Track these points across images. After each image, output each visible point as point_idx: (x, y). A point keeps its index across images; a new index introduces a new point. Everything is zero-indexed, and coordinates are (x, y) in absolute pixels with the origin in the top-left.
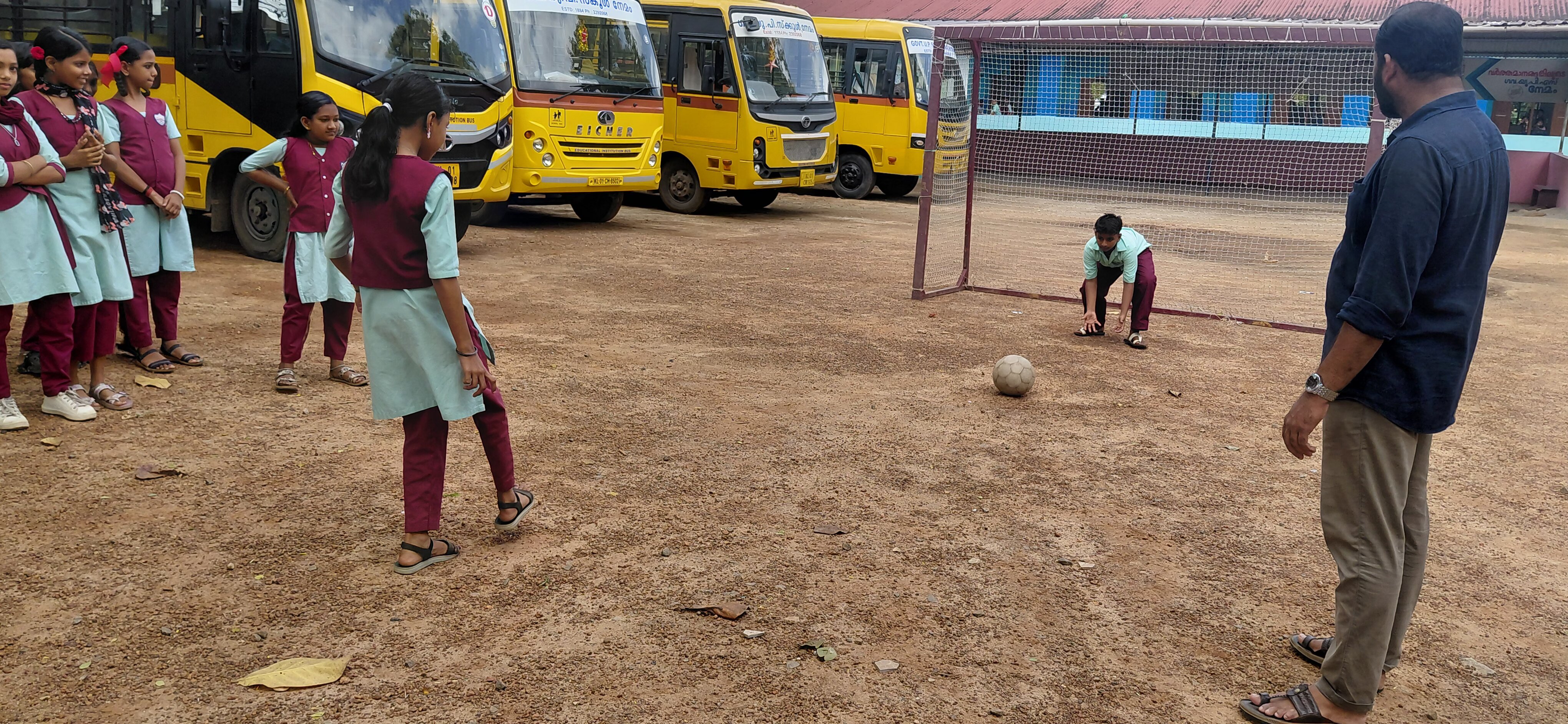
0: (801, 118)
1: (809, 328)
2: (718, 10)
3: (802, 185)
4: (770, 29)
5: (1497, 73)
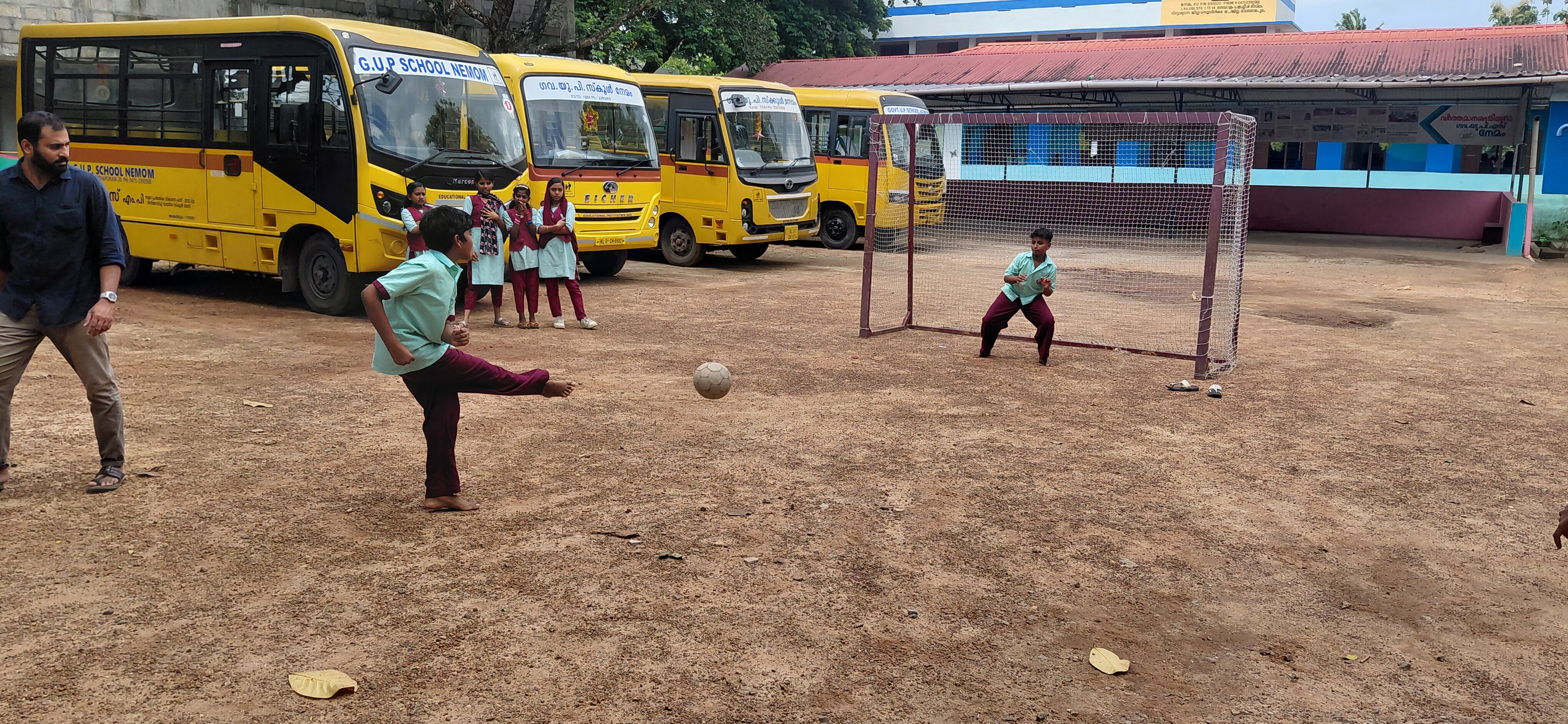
0: (785, 181)
1: (763, 361)
2: (709, 90)
3: (786, 239)
4: (755, 103)
5: (1448, 118)
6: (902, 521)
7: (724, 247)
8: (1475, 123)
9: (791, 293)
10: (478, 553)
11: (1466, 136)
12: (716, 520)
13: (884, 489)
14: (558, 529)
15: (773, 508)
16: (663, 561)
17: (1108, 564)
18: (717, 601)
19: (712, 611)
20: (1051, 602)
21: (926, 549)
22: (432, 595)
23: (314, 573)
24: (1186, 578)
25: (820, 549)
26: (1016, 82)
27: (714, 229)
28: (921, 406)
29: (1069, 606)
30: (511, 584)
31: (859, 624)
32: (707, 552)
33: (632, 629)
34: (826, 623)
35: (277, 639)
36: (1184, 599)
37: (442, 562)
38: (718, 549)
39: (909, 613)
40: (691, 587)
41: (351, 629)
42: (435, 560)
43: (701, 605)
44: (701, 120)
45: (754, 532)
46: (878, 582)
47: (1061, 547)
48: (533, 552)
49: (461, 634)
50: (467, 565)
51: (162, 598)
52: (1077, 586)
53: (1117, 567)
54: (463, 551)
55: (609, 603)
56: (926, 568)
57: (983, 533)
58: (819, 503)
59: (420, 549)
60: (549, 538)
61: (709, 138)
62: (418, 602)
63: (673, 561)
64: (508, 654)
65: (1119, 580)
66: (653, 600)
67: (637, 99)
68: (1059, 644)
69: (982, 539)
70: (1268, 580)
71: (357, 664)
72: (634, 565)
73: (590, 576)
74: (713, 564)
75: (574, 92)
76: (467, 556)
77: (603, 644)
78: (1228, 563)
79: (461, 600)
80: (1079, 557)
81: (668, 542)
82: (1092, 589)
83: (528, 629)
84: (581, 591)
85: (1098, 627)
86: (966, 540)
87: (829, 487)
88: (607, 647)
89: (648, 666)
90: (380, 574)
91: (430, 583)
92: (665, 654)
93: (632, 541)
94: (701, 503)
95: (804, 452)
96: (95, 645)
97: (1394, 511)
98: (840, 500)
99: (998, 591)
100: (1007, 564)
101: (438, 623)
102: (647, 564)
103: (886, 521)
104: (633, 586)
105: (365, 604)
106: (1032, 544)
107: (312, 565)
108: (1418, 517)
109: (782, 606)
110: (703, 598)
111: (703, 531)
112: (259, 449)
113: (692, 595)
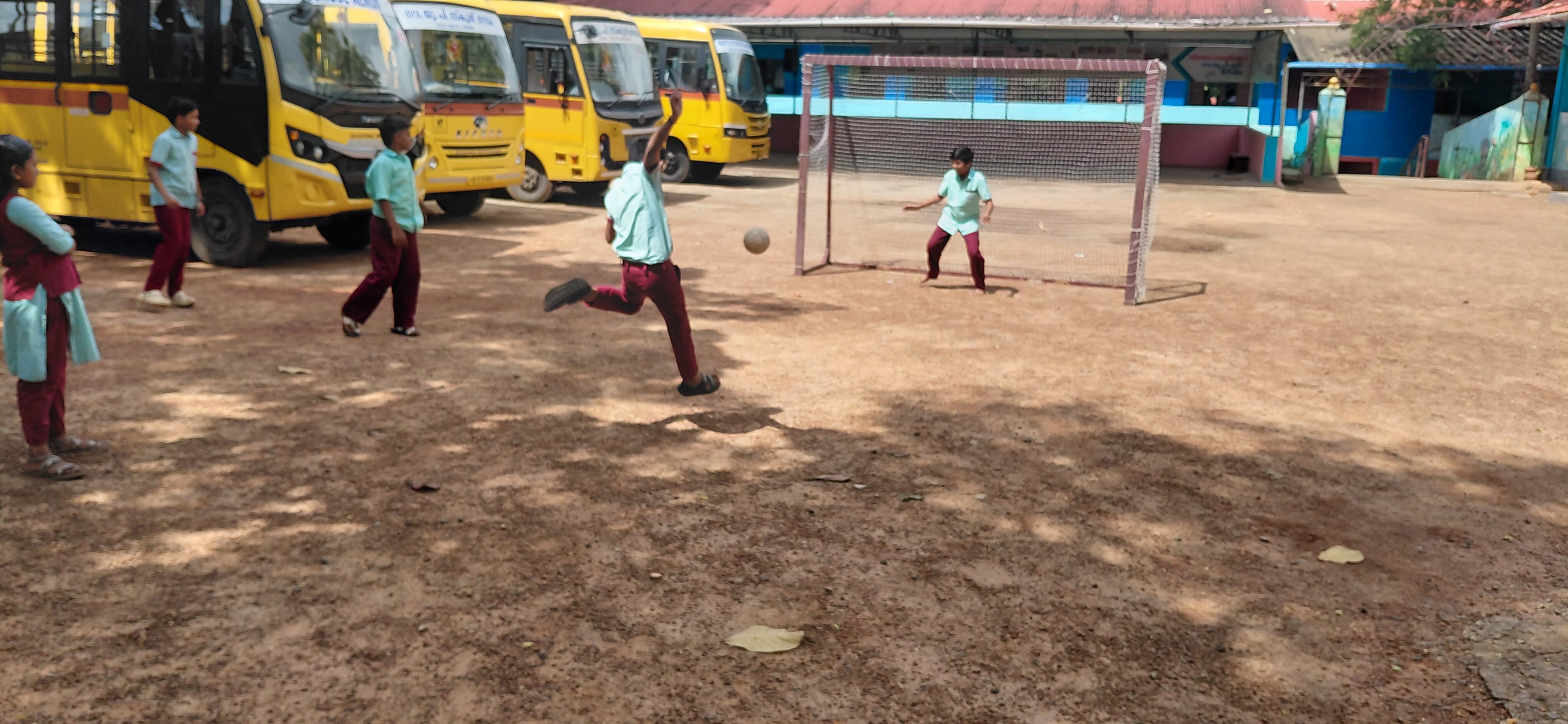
0: (637, 115)
2: (559, 20)
4: (605, 35)
5: (1195, 57)
8: (1216, 62)
11: (1210, 74)
26: (821, 16)
27: (569, 165)
43: (987, 541)
44: (553, 52)
52: (1259, 498)
53: (1270, 480)
61: (561, 70)
63: (915, 502)
67: (496, 30)
72: (888, 509)
75: (439, 21)
87: (951, 424)
93: (856, 486)
103: (1042, 452)
104: (911, 529)
113: (969, 532)
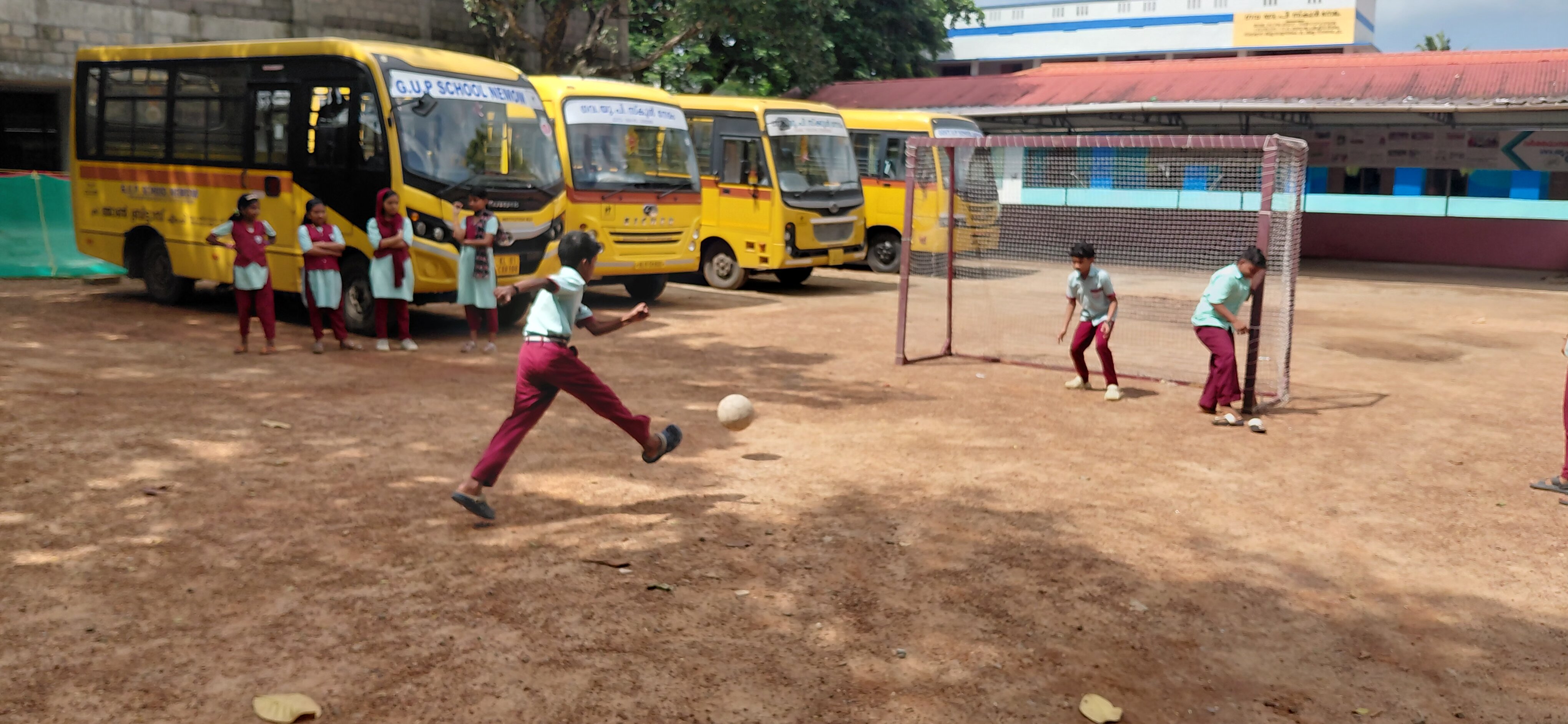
0: (830, 204)
2: (753, 113)
3: (831, 264)
4: (802, 127)
5: (1531, 144)
6: (906, 557)
7: (768, 271)
9: (833, 318)
10: (465, 579)
12: (712, 551)
13: (893, 523)
14: (550, 557)
15: (776, 540)
16: (651, 592)
17: (1116, 606)
18: (699, 636)
19: (692, 645)
20: (1050, 645)
21: (926, 587)
22: (410, 621)
23: (299, 595)
24: (1197, 623)
25: (815, 583)
26: (1075, 103)
28: (948, 437)
29: (1067, 650)
30: (492, 612)
31: (842, 663)
32: (696, 584)
33: (607, 661)
34: (808, 661)
35: (250, 662)
36: (1191, 644)
37: (428, 588)
38: (709, 581)
39: (899, 653)
40: (675, 620)
41: (325, 655)
42: (423, 586)
43: (682, 638)
44: (745, 144)
45: (750, 563)
46: (870, 619)
47: (1070, 587)
48: (520, 581)
49: (433, 662)
50: (451, 591)
51: (145, 617)
52: (1080, 629)
53: (1125, 610)
54: (450, 577)
55: (587, 635)
56: (923, 606)
57: (989, 571)
58: (823, 535)
59: (409, 574)
60: (540, 566)
61: (753, 160)
62: (396, 628)
63: (660, 592)
64: (476, 685)
65: (1126, 624)
66: (633, 632)
67: (680, 123)
68: (1053, 690)
69: (987, 577)
70: (1286, 627)
71: (324, 690)
72: (620, 596)
73: (573, 606)
74: (701, 595)
75: (616, 115)
76: (454, 582)
77: (575, 676)
78: (1245, 608)
79: (439, 627)
80: (1090, 599)
81: (659, 572)
82: (1096, 633)
83: (501, 659)
84: (562, 621)
85: (1096, 673)
86: (970, 577)
87: (836, 519)
88: (578, 679)
89: (618, 701)
90: (364, 599)
91: (412, 609)
92: (636, 688)
93: (622, 570)
94: (702, 534)
95: (818, 482)
96: (72, 662)
97: (1431, 556)
98: (847, 533)
99: (995, 632)
100: (1009, 604)
101: (412, 650)
102: (633, 594)
103: (889, 555)
104: (615, 618)
105: (342, 628)
106: (1039, 584)
107: (299, 587)
108: (1458, 564)
109: (766, 642)
110: (685, 632)
111: (697, 562)
112: (269, 469)
113: (674, 627)
